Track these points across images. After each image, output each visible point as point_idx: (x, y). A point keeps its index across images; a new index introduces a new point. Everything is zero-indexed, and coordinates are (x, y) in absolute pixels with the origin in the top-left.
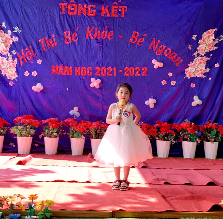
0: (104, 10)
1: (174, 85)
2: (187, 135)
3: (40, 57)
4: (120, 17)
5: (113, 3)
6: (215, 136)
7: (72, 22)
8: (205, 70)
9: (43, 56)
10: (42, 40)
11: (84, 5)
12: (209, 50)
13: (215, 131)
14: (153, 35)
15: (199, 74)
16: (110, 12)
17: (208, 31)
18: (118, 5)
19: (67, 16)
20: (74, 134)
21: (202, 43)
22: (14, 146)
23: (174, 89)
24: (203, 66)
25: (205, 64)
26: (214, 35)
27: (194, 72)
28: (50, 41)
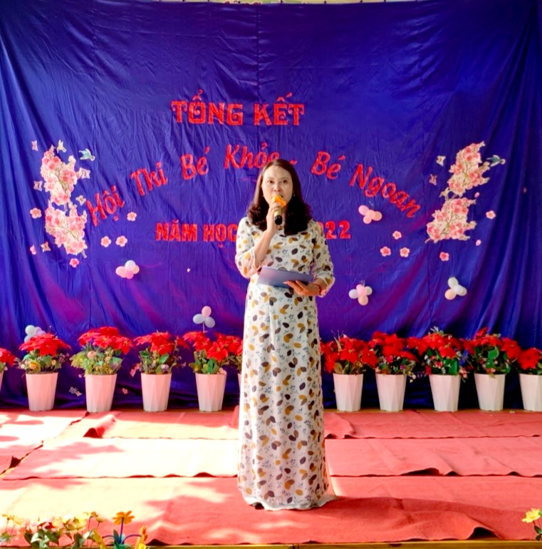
0: (260, 114)
1: (406, 255)
2: (439, 361)
3: (133, 207)
4: (291, 125)
5: (277, 99)
6: (496, 362)
7: (196, 137)
8: (468, 226)
9: (140, 204)
10: (137, 174)
11: (220, 104)
12: (472, 184)
13: (496, 352)
14: (357, 159)
15: (455, 234)
16: (271, 116)
17: (467, 147)
18: (287, 103)
19: (188, 127)
20: (204, 366)
21: (457, 171)
22: (79, 394)
23: (407, 264)
24: (463, 217)
25: (467, 213)
26: (479, 154)
27: (444, 230)
28: (154, 175)
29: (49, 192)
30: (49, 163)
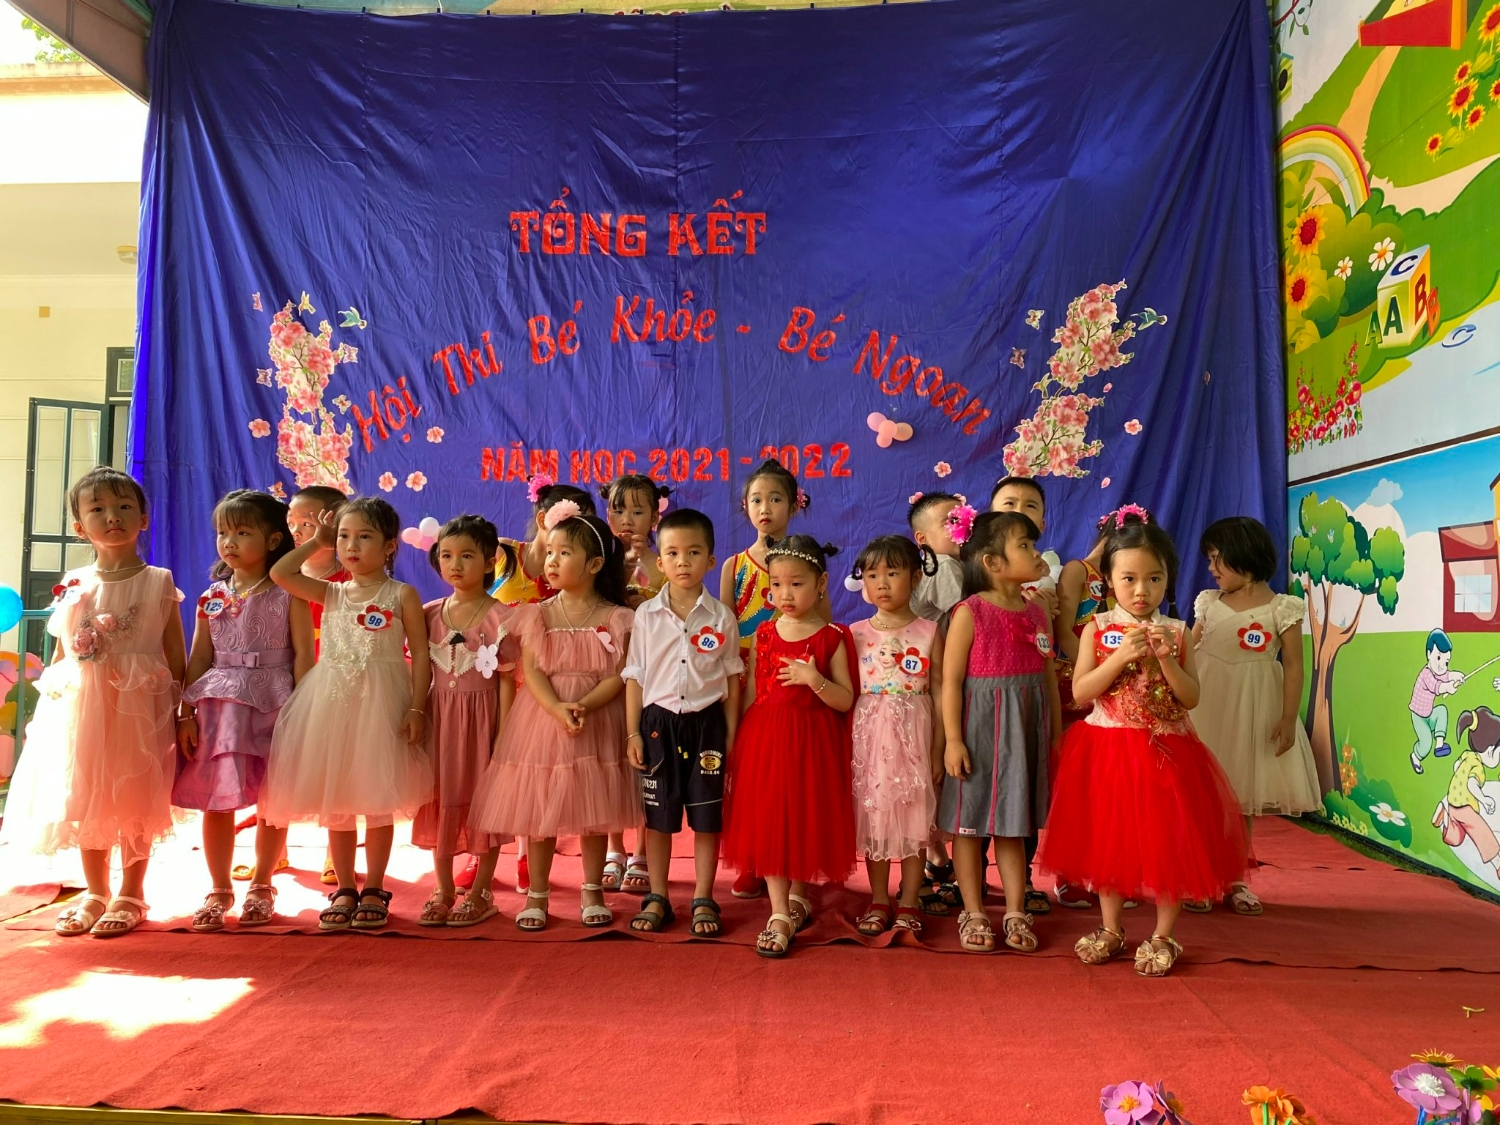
0: (680, 233)
3: (438, 416)
4: (739, 254)
5: (714, 203)
7: (556, 281)
8: (1086, 449)
9: (450, 409)
10: (444, 353)
11: (602, 216)
12: (1097, 366)
14: (868, 319)
15: (1060, 465)
16: (702, 237)
17: (1090, 291)
18: (733, 209)
19: (540, 261)
24: (1077, 432)
25: (1085, 424)
26: (1114, 305)
27: (1037, 458)
28: (476, 354)
29: (284, 388)
30: (283, 335)
